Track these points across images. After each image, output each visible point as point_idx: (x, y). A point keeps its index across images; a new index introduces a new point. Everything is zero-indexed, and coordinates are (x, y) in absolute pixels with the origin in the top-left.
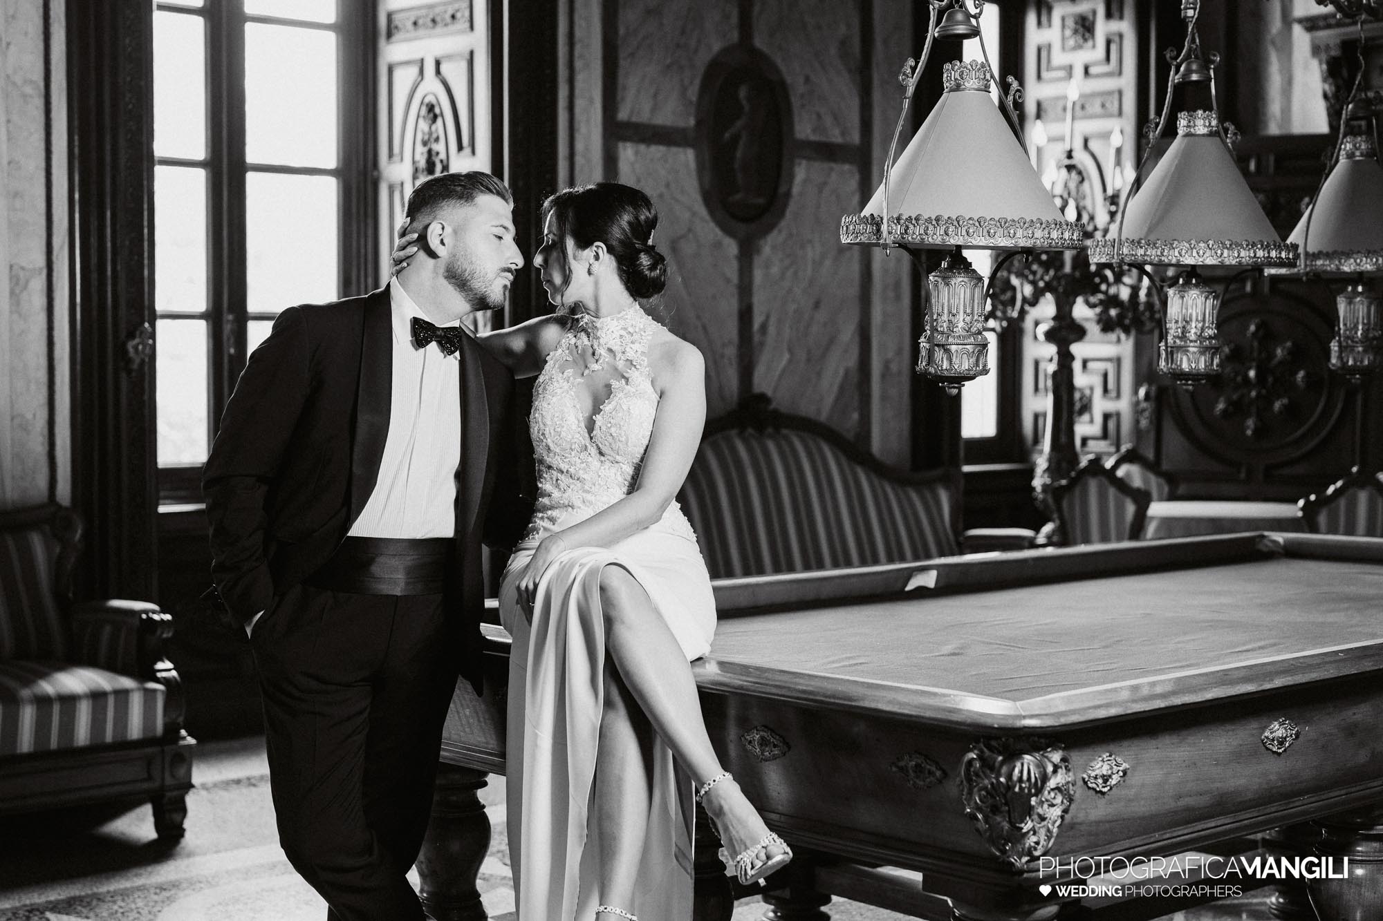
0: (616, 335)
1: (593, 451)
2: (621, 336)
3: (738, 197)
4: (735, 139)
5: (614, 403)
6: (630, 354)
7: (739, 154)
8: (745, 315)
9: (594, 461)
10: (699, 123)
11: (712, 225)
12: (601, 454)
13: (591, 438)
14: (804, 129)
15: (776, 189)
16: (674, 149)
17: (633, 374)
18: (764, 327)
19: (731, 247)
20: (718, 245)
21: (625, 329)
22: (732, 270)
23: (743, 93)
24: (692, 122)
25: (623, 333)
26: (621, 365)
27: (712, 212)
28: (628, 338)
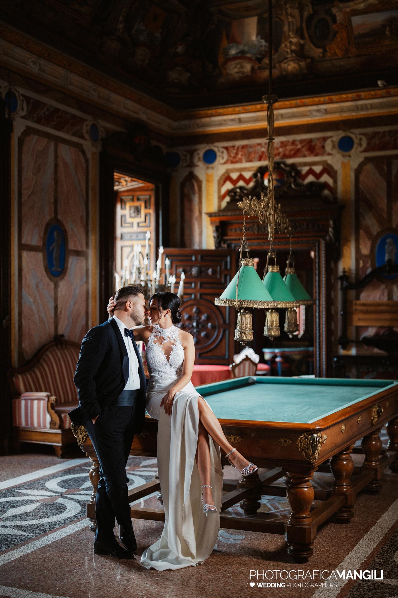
0: (170, 333)
1: (168, 365)
2: (171, 333)
3: (54, 268)
4: (53, 249)
5: (174, 352)
6: (174, 338)
7: (54, 254)
8: (56, 308)
9: (169, 368)
10: (44, 244)
11: (47, 278)
12: (171, 366)
13: (168, 362)
14: (71, 246)
15: (64, 266)
16: (37, 253)
17: (176, 343)
18: (61, 312)
19: (52, 285)
20: (48, 285)
21: (171, 331)
22: (52, 293)
23: (55, 234)
24: (42, 244)
25: (171, 332)
26: (172, 341)
27: (47, 274)
28: (173, 334)
